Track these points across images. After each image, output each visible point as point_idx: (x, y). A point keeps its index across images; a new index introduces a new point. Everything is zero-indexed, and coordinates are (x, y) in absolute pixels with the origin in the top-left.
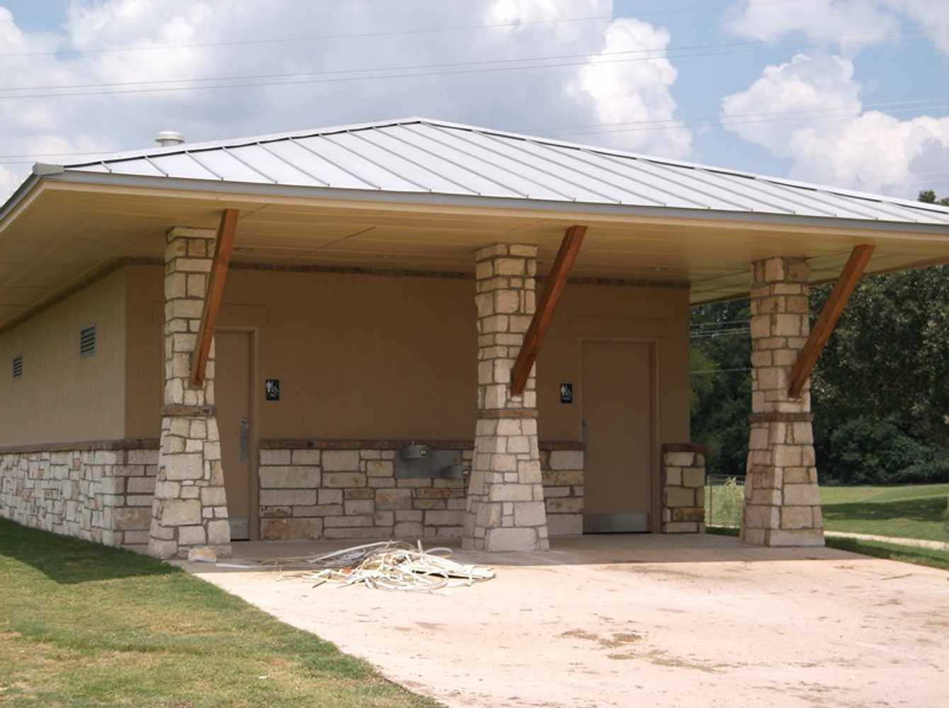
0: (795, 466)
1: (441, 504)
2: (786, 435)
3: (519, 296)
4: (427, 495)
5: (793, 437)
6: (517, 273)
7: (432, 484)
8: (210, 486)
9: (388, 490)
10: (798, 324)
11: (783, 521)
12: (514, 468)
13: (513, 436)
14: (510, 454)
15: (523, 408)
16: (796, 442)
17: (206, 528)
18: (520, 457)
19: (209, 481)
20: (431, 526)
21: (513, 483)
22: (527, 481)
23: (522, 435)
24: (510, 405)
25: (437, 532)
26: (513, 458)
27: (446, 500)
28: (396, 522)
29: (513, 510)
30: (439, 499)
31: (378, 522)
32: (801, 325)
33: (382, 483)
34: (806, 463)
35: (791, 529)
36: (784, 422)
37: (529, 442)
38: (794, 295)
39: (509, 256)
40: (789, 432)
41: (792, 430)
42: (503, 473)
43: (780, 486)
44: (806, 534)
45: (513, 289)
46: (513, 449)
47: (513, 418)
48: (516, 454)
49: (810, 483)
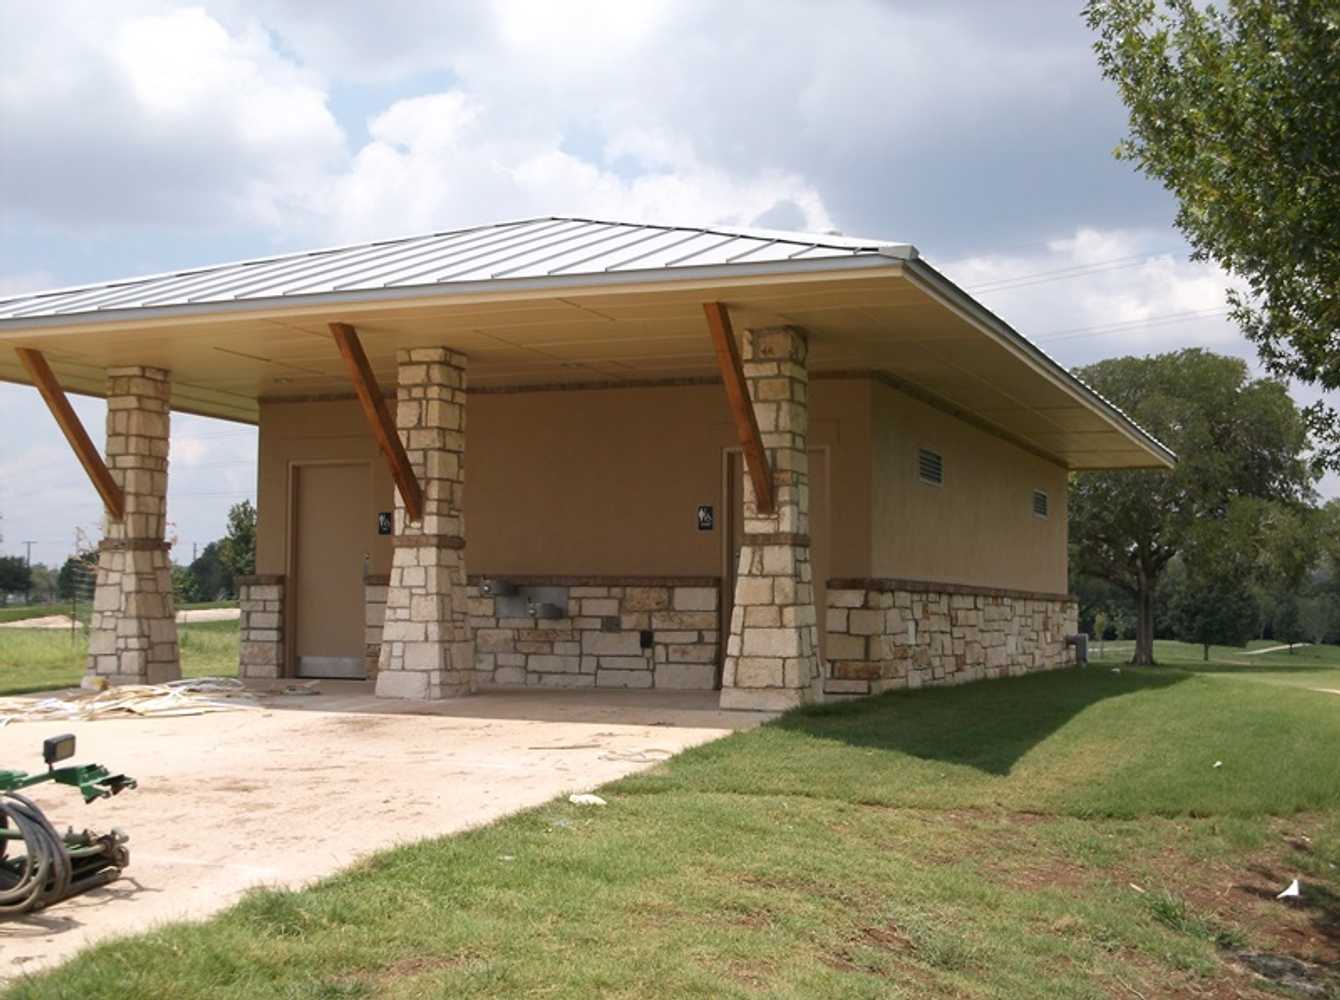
0: (762, 605)
1: (546, 648)
2: (752, 564)
3: (421, 407)
4: (529, 638)
5: (762, 564)
6: (419, 381)
7: (536, 624)
8: (125, 617)
9: (490, 632)
10: (773, 415)
11: (739, 677)
12: (406, 602)
13: (409, 567)
14: (405, 587)
15: (424, 534)
16: (765, 572)
17: (119, 658)
18: (414, 591)
19: (124, 612)
20: (534, 672)
21: (405, 620)
22: (420, 619)
23: (419, 565)
24: (408, 532)
25: (540, 679)
26: (407, 591)
27: (552, 644)
28: (497, 667)
29: (404, 652)
30: (544, 642)
31: (478, 666)
32: (778, 416)
33: (482, 623)
34: (777, 601)
35: (750, 688)
36: (748, 545)
37: (426, 573)
38: (767, 377)
39: (411, 363)
40: (757, 559)
41: (761, 557)
42: (394, 608)
43: (739, 631)
44: (772, 695)
45: (415, 399)
46: (408, 581)
47: (410, 546)
48: (410, 587)
49: (782, 626)
